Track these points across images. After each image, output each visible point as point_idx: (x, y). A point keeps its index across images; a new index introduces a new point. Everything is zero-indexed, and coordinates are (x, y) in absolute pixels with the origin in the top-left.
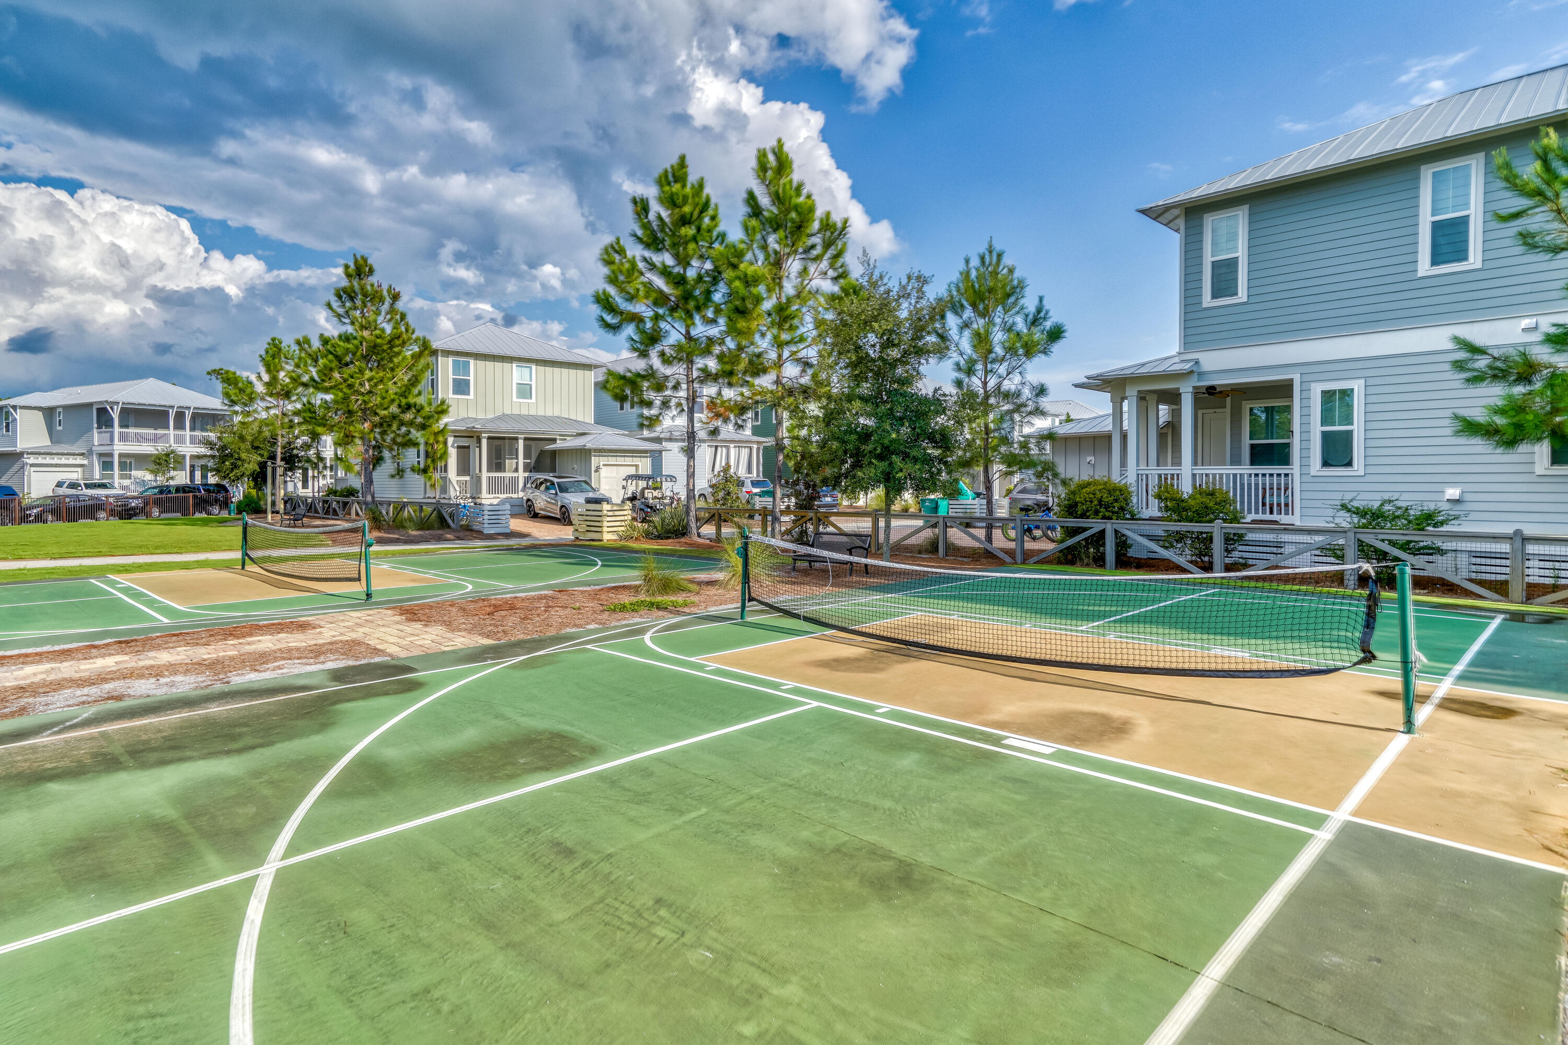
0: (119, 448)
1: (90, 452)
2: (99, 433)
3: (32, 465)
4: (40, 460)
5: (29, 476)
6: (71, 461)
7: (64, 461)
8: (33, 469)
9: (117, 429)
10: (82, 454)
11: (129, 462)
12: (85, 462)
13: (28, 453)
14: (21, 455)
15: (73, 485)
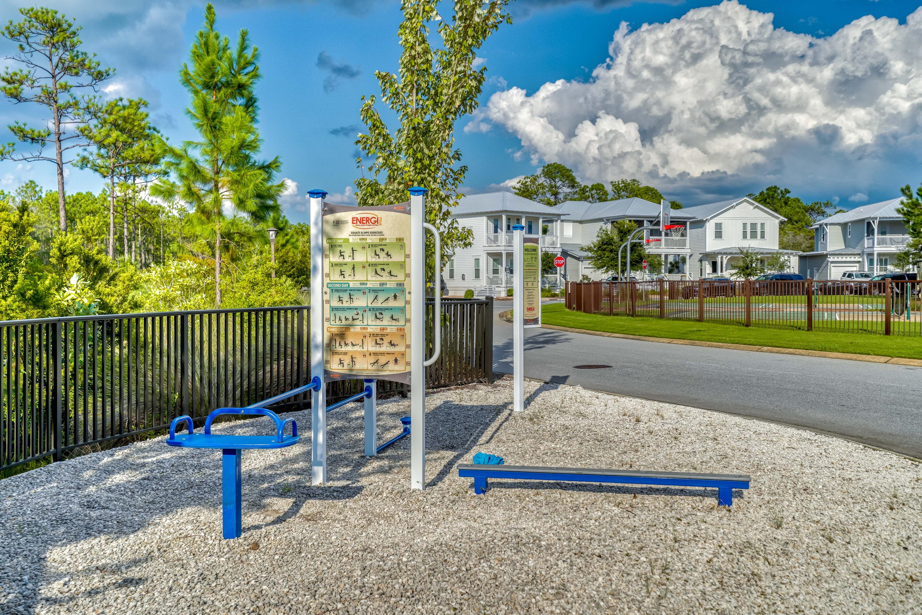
0: (878, 249)
1: (863, 252)
2: (868, 239)
3: (832, 262)
4: (836, 259)
5: (830, 269)
6: (853, 259)
7: (848, 259)
8: (832, 265)
9: (876, 236)
10: (859, 254)
11: (884, 259)
12: (861, 260)
13: (830, 255)
14: (826, 256)
15: (850, 276)
